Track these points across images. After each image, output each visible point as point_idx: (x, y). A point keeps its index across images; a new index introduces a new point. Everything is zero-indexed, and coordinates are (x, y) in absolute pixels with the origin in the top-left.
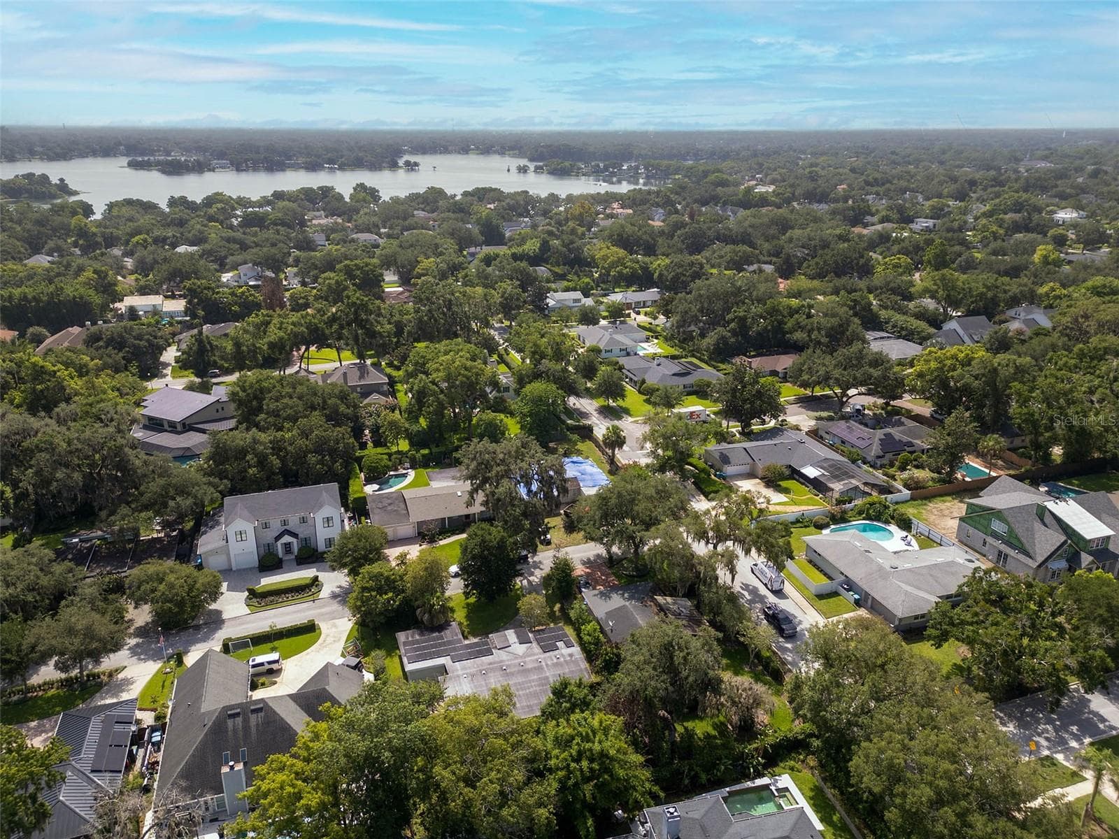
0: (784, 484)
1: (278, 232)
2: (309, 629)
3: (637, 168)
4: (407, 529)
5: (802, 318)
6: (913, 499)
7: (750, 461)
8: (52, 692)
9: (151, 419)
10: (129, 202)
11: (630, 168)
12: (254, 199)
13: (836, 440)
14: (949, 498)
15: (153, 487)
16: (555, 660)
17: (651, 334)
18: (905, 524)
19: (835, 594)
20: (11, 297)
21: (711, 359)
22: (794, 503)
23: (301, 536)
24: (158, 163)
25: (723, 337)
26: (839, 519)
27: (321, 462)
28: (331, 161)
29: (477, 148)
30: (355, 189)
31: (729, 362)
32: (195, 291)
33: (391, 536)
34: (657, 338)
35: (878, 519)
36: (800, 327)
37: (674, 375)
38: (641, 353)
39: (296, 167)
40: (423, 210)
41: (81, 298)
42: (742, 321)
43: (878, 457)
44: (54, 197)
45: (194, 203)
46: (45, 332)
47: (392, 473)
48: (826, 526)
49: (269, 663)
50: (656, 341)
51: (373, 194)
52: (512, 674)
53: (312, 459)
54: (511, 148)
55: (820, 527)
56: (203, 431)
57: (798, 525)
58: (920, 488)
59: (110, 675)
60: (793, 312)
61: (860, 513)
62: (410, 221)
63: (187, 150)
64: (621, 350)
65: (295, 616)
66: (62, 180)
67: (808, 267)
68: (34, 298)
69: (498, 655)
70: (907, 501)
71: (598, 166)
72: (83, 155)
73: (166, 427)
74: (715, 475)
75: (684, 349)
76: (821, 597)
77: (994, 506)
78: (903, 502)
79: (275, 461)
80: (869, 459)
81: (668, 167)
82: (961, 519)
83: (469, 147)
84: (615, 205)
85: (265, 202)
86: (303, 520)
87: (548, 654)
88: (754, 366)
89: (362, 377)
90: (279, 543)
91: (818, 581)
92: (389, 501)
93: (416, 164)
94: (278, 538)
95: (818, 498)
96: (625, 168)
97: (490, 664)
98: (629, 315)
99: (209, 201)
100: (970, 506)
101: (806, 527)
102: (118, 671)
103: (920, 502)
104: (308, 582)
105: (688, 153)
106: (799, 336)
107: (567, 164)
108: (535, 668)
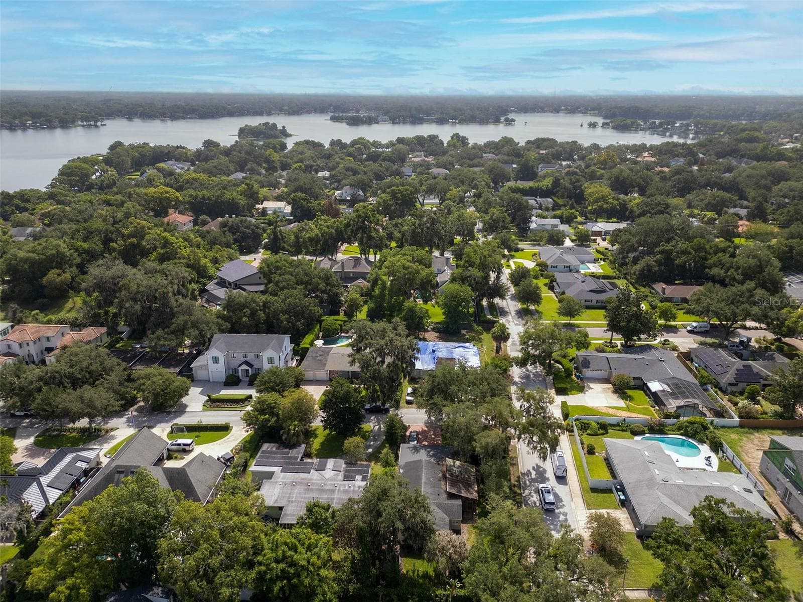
0: (629, 392)
1: (381, 166)
2: (225, 429)
3: (688, 125)
4: (322, 375)
5: (726, 258)
6: (741, 426)
7: (607, 368)
8: (74, 434)
9: (221, 278)
10: (307, 142)
11: (681, 126)
12: (383, 143)
13: (702, 364)
14: (780, 432)
15: (180, 320)
16: (347, 488)
17: (602, 257)
18: (716, 447)
19: (609, 491)
20: (196, 196)
21: (636, 282)
22: (629, 409)
23: (255, 366)
24: (347, 118)
25: (648, 265)
26: (657, 429)
27: (287, 320)
28: (454, 118)
29: (566, 109)
30: (452, 137)
31: (650, 286)
32: (295, 200)
33: (306, 377)
34: (604, 261)
35: (693, 436)
36: (720, 264)
37: (591, 291)
38: (583, 271)
39: (430, 121)
40: (493, 153)
41: (233, 200)
42: (667, 254)
43: (730, 384)
44: (276, 137)
45: (345, 144)
46: (209, 219)
47: (343, 334)
48: (642, 433)
49: (184, 445)
50: (602, 263)
51: (463, 141)
52: (312, 490)
53: (283, 317)
54: (593, 109)
55: (635, 433)
56: (244, 290)
57: (618, 428)
58: (750, 418)
59: (107, 431)
60: (718, 250)
61: (679, 429)
62: (476, 161)
63: (369, 110)
64: (565, 267)
65: (220, 418)
66: (284, 127)
67: (781, 215)
68: (208, 198)
69: (314, 475)
70: (734, 427)
71: (655, 123)
72: (309, 112)
73: (227, 285)
74: (576, 376)
75: (620, 271)
76: (594, 490)
77: (789, 447)
78: (729, 427)
79: (262, 315)
80: (722, 385)
81: (715, 125)
82: (765, 452)
83: (560, 107)
84: (646, 154)
85: (391, 144)
86: (257, 357)
87: (345, 482)
88: (667, 292)
89: (355, 266)
90: (240, 369)
91: (603, 476)
92: (322, 353)
93: (513, 120)
94: (240, 365)
95: (652, 409)
96: (677, 125)
97: (303, 479)
98: (595, 241)
99: (354, 143)
100: (773, 442)
101: (623, 430)
102: (112, 430)
103: (746, 430)
104: (243, 397)
105: (742, 115)
106: (715, 271)
107: (629, 121)
108: (329, 490)
